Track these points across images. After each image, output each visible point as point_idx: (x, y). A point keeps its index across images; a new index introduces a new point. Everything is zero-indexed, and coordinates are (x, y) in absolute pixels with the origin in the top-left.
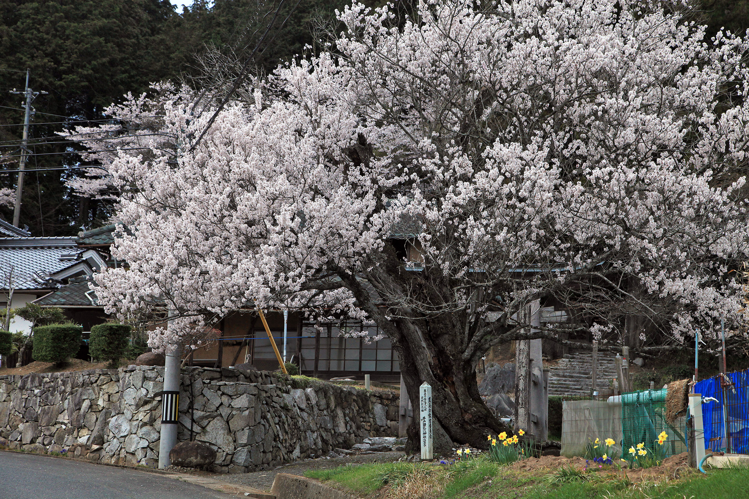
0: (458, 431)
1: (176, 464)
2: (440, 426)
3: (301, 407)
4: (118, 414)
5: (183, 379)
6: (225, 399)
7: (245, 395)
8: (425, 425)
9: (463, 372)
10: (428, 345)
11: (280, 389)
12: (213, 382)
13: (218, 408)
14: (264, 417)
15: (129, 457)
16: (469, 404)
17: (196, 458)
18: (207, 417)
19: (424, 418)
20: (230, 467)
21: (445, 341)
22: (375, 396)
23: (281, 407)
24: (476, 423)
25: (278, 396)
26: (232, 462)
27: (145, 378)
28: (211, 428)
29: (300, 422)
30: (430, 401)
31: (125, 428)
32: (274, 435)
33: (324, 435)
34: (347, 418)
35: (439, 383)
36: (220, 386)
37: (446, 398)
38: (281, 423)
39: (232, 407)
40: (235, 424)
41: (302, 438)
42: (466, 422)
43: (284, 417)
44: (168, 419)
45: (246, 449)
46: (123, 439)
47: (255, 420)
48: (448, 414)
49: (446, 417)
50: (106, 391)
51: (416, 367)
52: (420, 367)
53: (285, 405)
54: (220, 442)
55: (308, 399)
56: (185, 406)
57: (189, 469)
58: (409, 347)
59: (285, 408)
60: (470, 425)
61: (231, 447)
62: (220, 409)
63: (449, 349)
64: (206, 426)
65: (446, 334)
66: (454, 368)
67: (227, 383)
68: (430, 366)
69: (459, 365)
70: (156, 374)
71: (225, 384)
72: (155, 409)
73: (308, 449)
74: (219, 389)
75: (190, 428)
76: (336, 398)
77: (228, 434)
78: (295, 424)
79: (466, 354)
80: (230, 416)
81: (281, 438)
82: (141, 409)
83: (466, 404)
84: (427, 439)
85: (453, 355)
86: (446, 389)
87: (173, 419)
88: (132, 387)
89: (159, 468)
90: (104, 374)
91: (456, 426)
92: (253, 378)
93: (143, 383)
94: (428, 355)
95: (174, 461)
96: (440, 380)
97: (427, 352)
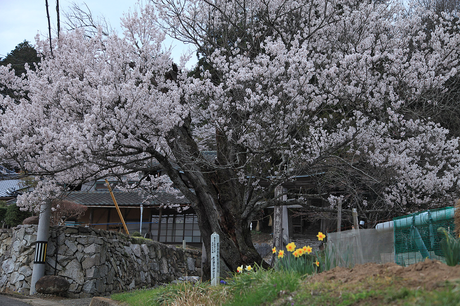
1: (39, 292)
2: (225, 264)
3: (137, 255)
4: (9, 258)
5: (51, 233)
6: (80, 247)
7: (93, 244)
8: (214, 262)
9: (242, 227)
10: (218, 208)
11: (122, 243)
12: (72, 236)
13: (75, 253)
14: (108, 260)
15: (12, 287)
16: (245, 249)
17: (54, 287)
18: (66, 260)
19: (214, 258)
20: (80, 294)
21: (229, 205)
22: (188, 252)
23: (122, 255)
25: (120, 247)
26: (82, 290)
27: (26, 233)
28: (69, 267)
29: (136, 265)
30: (218, 246)
31: (12, 267)
32: (115, 272)
33: (153, 274)
34: (169, 265)
35: (225, 234)
36: (76, 238)
37: (229, 245)
38: (121, 265)
39: (84, 253)
40: (85, 265)
41: (137, 276)
42: (244, 262)
43: (124, 261)
44: (38, 261)
45: (92, 282)
46: (10, 275)
47: (100, 262)
48: (231, 256)
49: (229, 258)
50: (5, 243)
51: (209, 223)
52: (212, 223)
53: (125, 253)
54: (74, 276)
55: (142, 251)
56: (52, 252)
57: (48, 295)
58: (205, 210)
59: (125, 256)
60: (246, 264)
61: (82, 280)
62: (76, 254)
63: (232, 211)
64: (66, 266)
65: (230, 200)
66: (236, 224)
67: (81, 236)
68: (219, 222)
69: (239, 222)
70: (33, 230)
71: (80, 237)
72: (31, 254)
73: (140, 283)
74: (76, 241)
75: (54, 267)
76: (162, 252)
77: (80, 271)
78: (132, 266)
79: (244, 215)
80: (83, 259)
81: (121, 275)
82: (22, 254)
83: (243, 249)
84: (215, 273)
85: (235, 215)
86: (230, 239)
87: (41, 261)
88: (18, 239)
89: (30, 294)
90: (4, 232)
91: (236, 264)
92: (102, 234)
93: (24, 237)
94: (218, 215)
95: (38, 290)
96: (226, 232)
97: (217, 213)
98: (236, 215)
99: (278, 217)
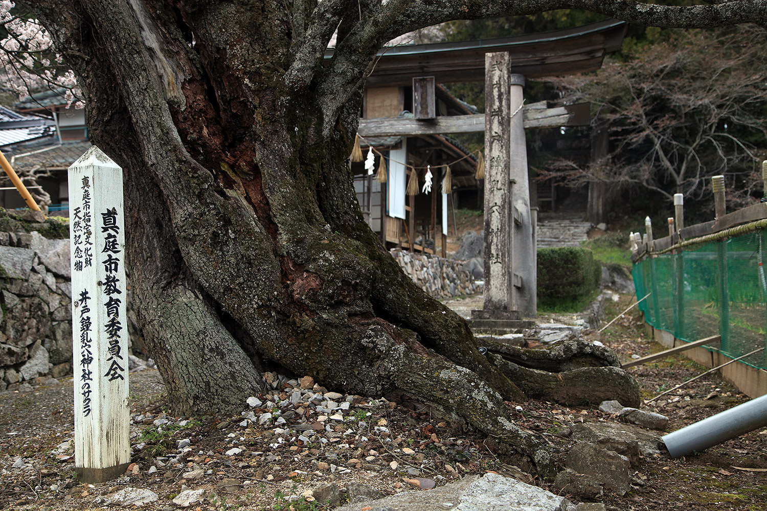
0: (273, 333)
2: (210, 321)
9: (290, 130)
10: (165, 42)
16: (309, 240)
19: (84, 296)
21: (224, 26)
24: (336, 305)
35: (204, 171)
37: (227, 223)
42: (301, 306)
48: (233, 278)
49: (228, 289)
52: (141, 117)
60: (313, 312)
63: (240, 53)
66: (258, 117)
68: (174, 113)
69: (274, 108)
79: (298, 69)
83: (300, 242)
85: (254, 75)
86: (230, 193)
91: (263, 315)
94: (169, 75)
96: (210, 162)
97: (165, 67)
98: (257, 72)
99: (496, 146)
